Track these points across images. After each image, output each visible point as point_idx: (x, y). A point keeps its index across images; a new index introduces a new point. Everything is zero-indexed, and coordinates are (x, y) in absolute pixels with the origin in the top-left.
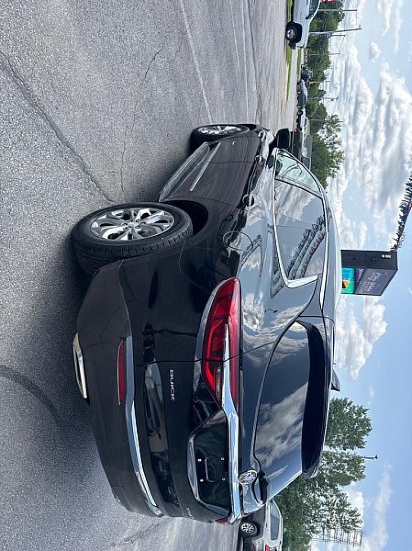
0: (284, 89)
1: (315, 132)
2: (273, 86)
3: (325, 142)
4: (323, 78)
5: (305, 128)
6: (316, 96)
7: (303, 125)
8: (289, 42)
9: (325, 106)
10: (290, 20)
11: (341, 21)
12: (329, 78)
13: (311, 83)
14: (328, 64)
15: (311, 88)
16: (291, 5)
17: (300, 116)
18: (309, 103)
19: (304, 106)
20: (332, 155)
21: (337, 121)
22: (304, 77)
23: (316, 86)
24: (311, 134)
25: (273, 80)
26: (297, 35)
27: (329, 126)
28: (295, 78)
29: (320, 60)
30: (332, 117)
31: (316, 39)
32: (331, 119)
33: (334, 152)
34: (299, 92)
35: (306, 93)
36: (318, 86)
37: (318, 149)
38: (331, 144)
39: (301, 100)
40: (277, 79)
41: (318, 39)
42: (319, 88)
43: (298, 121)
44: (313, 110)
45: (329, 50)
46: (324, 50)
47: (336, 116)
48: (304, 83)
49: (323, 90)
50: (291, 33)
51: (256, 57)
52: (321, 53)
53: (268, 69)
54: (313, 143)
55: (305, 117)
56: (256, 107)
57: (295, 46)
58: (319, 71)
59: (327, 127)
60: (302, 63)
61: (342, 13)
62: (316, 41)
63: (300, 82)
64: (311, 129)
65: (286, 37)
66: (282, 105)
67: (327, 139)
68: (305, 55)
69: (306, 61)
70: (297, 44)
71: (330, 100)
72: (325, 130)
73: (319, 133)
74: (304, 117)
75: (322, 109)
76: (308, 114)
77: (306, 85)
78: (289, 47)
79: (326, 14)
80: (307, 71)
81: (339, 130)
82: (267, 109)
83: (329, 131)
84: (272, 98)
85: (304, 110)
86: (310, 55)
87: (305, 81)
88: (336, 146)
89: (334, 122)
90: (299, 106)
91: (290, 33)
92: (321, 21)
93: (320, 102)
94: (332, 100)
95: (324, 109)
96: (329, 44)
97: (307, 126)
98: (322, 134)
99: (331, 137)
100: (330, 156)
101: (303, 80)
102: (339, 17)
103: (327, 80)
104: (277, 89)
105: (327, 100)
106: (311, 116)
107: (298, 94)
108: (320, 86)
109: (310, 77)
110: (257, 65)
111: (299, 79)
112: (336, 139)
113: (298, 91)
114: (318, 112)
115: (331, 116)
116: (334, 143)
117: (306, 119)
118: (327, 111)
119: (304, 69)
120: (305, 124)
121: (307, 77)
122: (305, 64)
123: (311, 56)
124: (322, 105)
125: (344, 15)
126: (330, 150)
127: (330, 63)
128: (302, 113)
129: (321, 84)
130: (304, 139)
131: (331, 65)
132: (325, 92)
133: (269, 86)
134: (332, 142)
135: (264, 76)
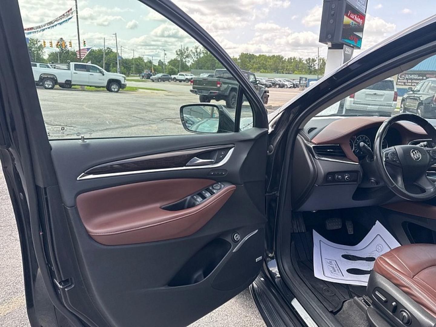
0: (157, 93)
1: (188, 68)
2: (153, 105)
3: (196, 59)
4: (150, 62)
5: (186, 75)
6: (163, 67)
7: (183, 77)
8: (121, 89)
9: (170, 60)
10: (105, 89)
11: (111, 50)
12: (150, 58)
13: (153, 72)
14: (140, 59)
15: (157, 71)
16: (94, 88)
17: (177, 80)
18: (167, 72)
19: (170, 76)
20: (205, 53)
21: (180, 51)
22: (148, 76)
23: (155, 68)
24: (190, 71)
25: (149, 105)
26: (115, 83)
27: (184, 57)
28: (149, 84)
29: (137, 65)
30: (177, 54)
31: (123, 68)
32: (179, 55)
33: (203, 52)
34: (160, 80)
35: (160, 75)
36: (155, 66)
37: (200, 65)
38: (197, 55)
39: (165, 78)
40: (148, 100)
41: (124, 67)
42: (157, 65)
43: (180, 81)
44: (172, 69)
45: (131, 58)
46: (131, 62)
47: (176, 52)
48: (154, 77)
49: (159, 62)
50: (114, 87)
51: (125, 125)
52: (133, 64)
53: (139, 111)
54: (196, 69)
55: (178, 75)
56: (171, 124)
57: (124, 84)
58: (145, 65)
59: (185, 58)
60: (138, 78)
61: (106, 50)
62: (124, 68)
63: (152, 79)
64: (186, 71)
65: (117, 92)
66: (169, 95)
67: (194, 58)
68: (134, 76)
69: (138, 75)
70: (123, 82)
71: (165, 56)
72: (187, 59)
73: (189, 64)
74: (178, 77)
75: (172, 62)
76: (175, 73)
77: (154, 75)
78: (125, 89)
79: (107, 61)
80: (145, 74)
81: (187, 49)
82: (173, 112)
83: (187, 57)
84: (164, 106)
85: (173, 76)
86: (134, 73)
87: (151, 75)
88: (198, 50)
89: (181, 53)
90: (170, 80)
91: (114, 89)
92: (111, 65)
93: (167, 64)
94: (166, 54)
95: (172, 61)
96: (127, 58)
97: (184, 74)
98: (189, 62)
99: (192, 54)
100: (206, 55)
101: (151, 78)
102: (109, 52)
103: (151, 59)
104: (157, 100)
105: (165, 58)
106: (177, 70)
107: (161, 82)
108: (156, 64)
109: (149, 72)
110: (133, 123)
111: (149, 80)
112: (194, 51)
113: (158, 81)
114: (174, 66)
115: (177, 56)
116: (197, 52)
117: (180, 75)
118: (173, 59)
119: (143, 77)
120: (183, 75)
121: (149, 74)
122: (140, 76)
123: (135, 71)
124: (169, 63)
125: (108, 48)
126: (202, 55)
127: (140, 57)
128: (175, 78)
129: (154, 64)
130: (194, 77)
131: (141, 56)
132: (160, 60)
133: (153, 109)
134: (196, 54)
135: (145, 114)
